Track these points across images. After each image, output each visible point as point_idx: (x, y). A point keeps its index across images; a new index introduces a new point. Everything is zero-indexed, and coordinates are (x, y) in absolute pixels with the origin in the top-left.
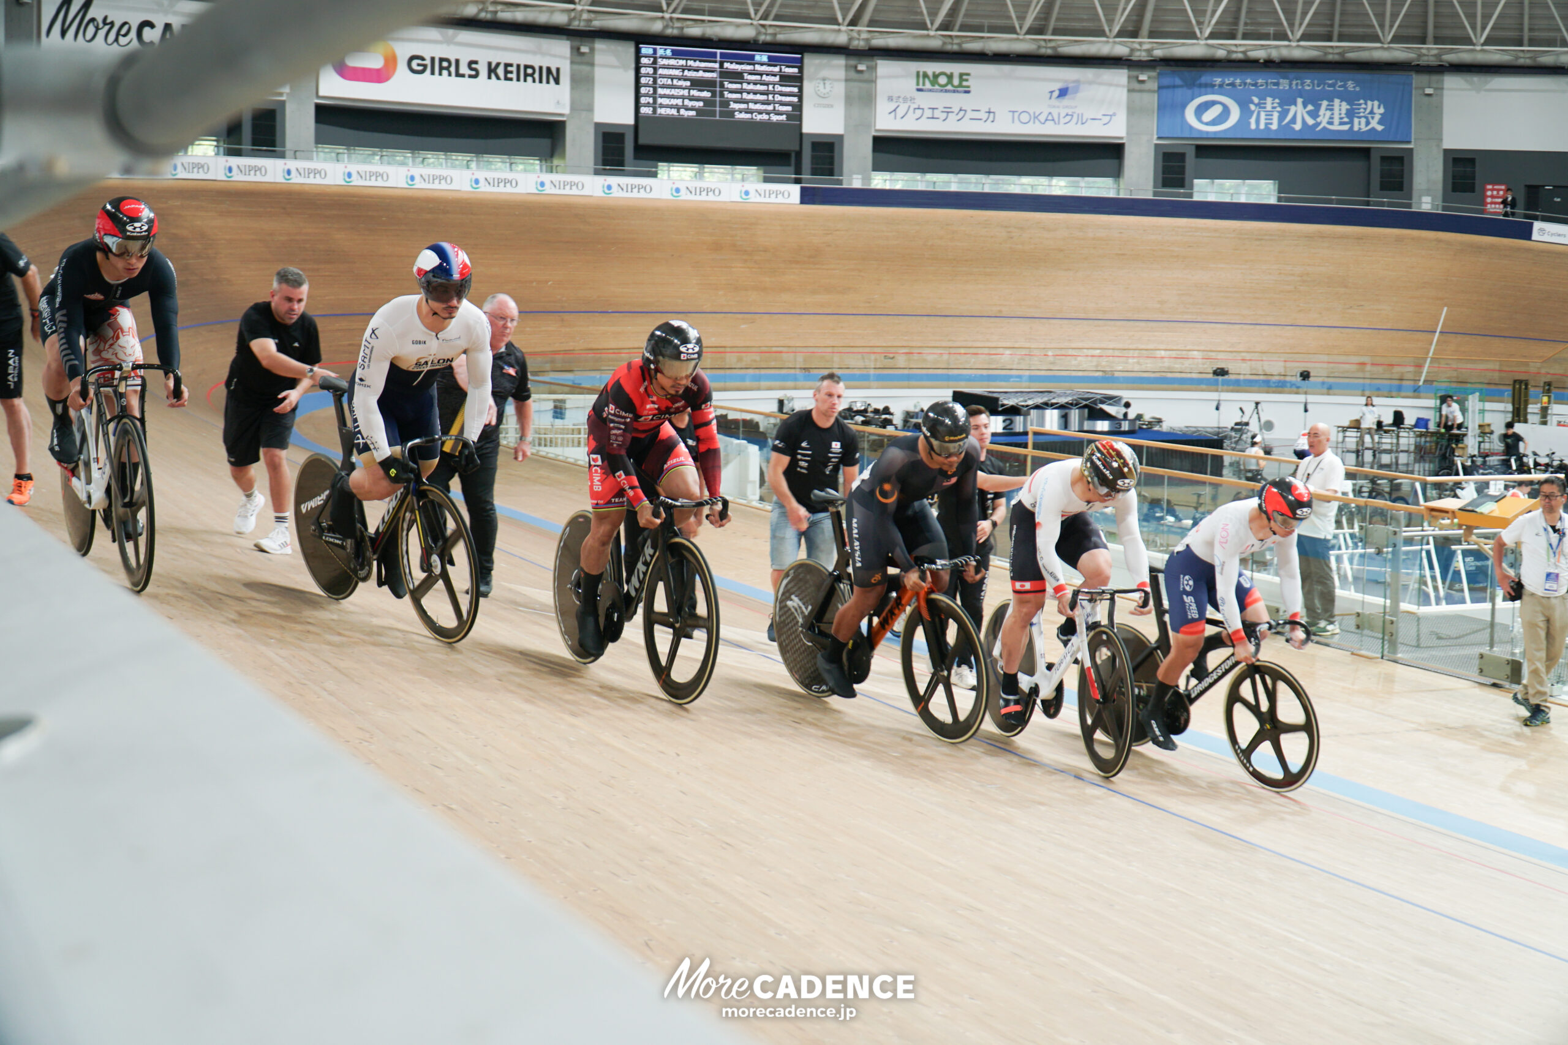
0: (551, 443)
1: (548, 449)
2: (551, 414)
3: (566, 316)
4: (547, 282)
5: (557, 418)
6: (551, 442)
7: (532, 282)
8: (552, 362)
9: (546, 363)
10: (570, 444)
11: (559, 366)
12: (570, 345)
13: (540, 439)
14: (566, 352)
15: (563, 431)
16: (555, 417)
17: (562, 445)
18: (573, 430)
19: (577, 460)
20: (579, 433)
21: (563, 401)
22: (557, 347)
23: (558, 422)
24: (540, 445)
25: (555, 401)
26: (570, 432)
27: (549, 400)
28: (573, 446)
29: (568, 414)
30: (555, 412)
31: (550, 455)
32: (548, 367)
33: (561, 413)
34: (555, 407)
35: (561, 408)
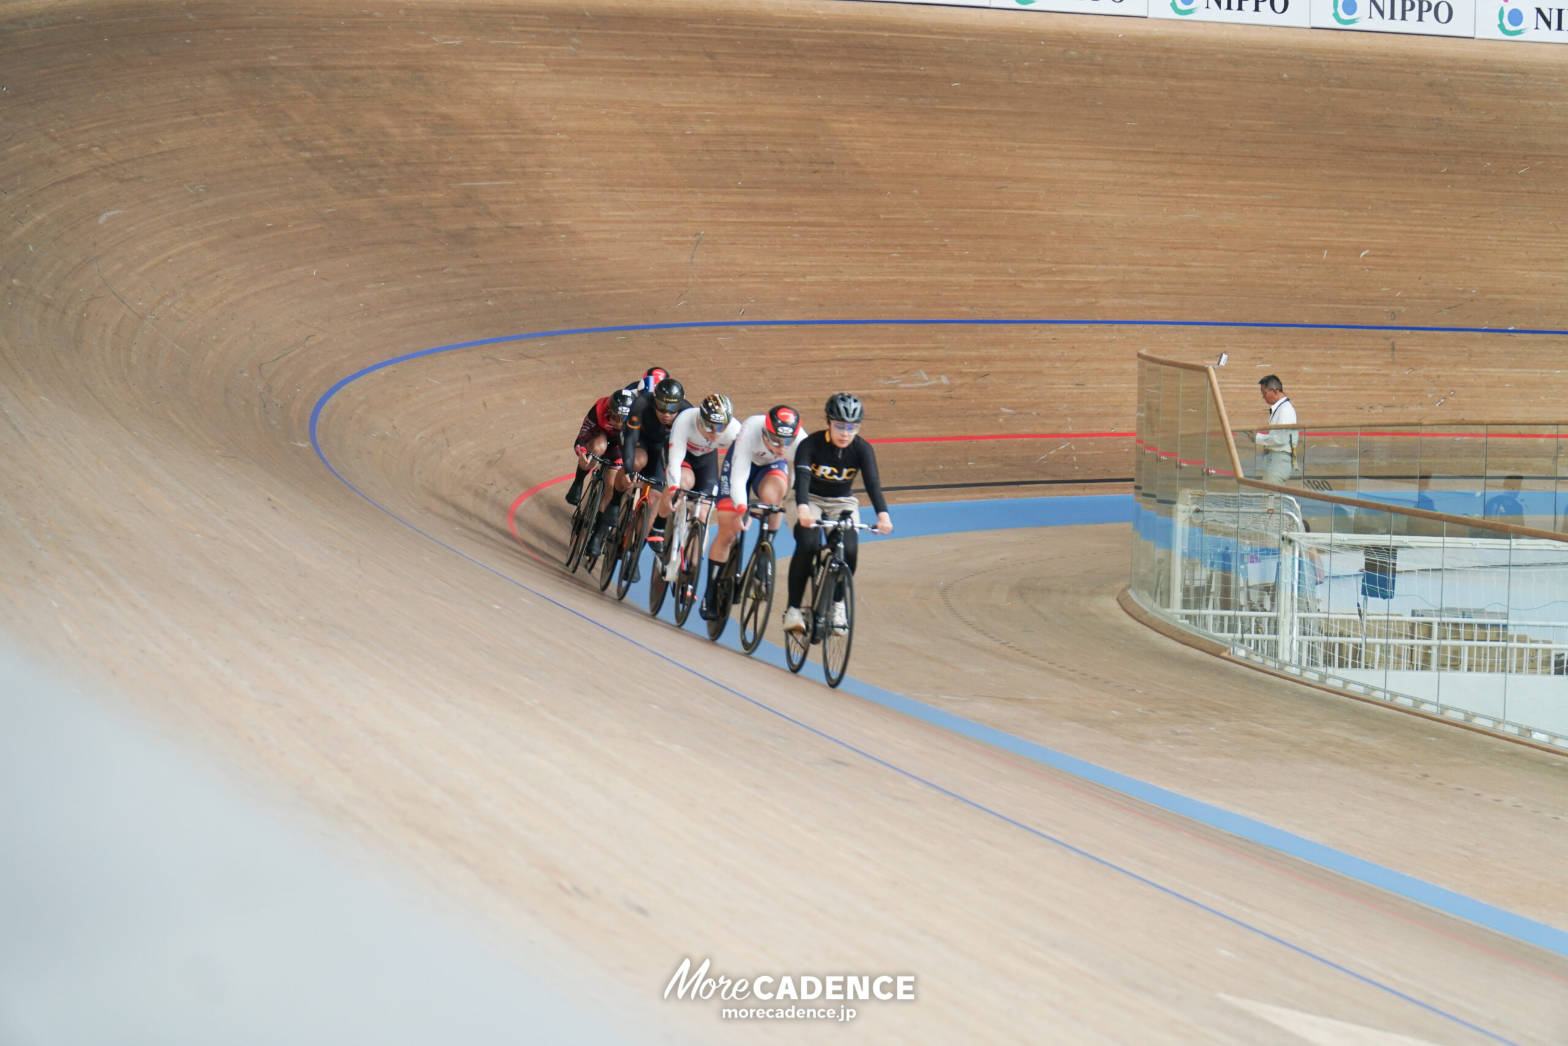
0: (1357, 658)
1: (1348, 673)
2: (1357, 584)
3: (1403, 339)
4: (1358, 250)
5: (1373, 594)
6: (1356, 653)
7: (1320, 249)
8: (1366, 453)
9: (1351, 455)
10: (1405, 661)
11: (1381, 463)
12: (1413, 412)
13: (1329, 646)
14: (1398, 429)
15: (1388, 629)
16: (1368, 591)
17: (1384, 664)
18: (1412, 626)
19: (1418, 702)
20: (1429, 635)
21: (1391, 551)
22: (1379, 416)
23: (1376, 605)
24: (1328, 661)
25: (1368, 550)
26: (1405, 630)
27: (1355, 548)
28: (1411, 667)
29: (1401, 584)
30: (1369, 579)
31: (1352, 688)
32: (1354, 466)
33: (1384, 583)
34: (1370, 566)
35: (1383, 570)
